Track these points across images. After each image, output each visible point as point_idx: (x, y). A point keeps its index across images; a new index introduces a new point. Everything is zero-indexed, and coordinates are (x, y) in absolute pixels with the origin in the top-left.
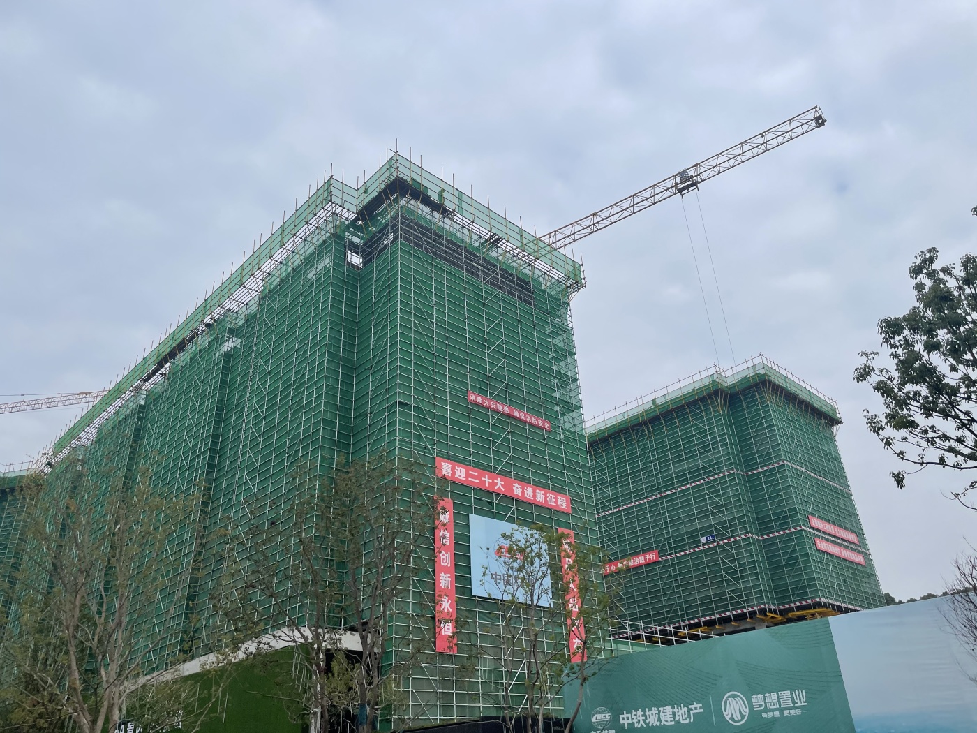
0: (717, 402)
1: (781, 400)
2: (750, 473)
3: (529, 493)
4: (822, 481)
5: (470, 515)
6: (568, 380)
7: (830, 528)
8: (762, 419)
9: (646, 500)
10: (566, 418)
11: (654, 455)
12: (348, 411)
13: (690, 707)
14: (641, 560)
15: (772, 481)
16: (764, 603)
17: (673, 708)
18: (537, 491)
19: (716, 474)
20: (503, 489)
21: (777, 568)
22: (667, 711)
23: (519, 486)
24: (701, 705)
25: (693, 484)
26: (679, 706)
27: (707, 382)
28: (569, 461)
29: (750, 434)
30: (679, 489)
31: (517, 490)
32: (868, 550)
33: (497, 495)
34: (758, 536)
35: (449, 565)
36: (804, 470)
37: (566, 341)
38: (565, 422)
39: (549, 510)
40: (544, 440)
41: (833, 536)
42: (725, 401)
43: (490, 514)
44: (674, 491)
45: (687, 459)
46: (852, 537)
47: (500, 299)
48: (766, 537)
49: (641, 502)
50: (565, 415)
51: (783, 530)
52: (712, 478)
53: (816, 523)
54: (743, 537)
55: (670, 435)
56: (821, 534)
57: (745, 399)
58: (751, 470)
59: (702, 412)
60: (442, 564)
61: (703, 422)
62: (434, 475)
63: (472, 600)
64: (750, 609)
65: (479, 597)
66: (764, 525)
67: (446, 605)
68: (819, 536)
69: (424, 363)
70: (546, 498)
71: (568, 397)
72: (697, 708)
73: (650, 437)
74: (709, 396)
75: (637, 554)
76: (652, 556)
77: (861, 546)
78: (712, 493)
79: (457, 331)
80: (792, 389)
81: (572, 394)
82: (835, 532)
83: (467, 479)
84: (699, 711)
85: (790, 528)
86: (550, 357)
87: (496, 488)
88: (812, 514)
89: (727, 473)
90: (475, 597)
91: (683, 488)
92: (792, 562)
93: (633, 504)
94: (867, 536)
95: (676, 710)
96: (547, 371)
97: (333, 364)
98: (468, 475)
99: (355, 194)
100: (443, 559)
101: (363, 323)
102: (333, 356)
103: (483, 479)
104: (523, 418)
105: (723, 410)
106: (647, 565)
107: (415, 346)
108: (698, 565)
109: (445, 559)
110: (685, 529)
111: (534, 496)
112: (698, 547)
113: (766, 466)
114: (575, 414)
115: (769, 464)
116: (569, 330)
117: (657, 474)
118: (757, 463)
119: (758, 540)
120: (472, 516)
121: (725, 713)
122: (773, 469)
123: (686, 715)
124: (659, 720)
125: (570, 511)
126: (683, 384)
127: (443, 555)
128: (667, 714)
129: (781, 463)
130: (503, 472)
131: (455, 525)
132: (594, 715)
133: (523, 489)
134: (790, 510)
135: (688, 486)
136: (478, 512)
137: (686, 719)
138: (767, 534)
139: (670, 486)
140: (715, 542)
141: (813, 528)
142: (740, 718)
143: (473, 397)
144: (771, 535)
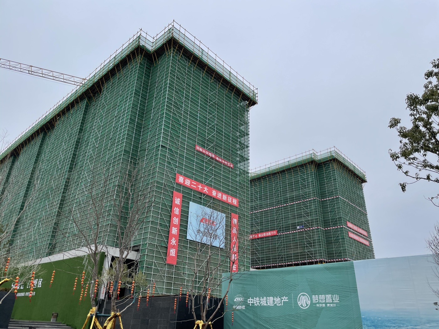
0: (312, 166)
1: (341, 168)
2: (323, 200)
3: (219, 195)
4: (355, 207)
5: (190, 202)
6: (244, 147)
7: (355, 228)
8: (331, 176)
9: (274, 207)
10: (241, 164)
11: (280, 188)
12: (137, 147)
13: (282, 298)
14: (269, 234)
15: (332, 204)
16: (322, 258)
17: (274, 298)
18: (224, 195)
19: (307, 199)
20: (207, 192)
21: (329, 243)
22: (271, 299)
23: (215, 192)
24: (287, 298)
25: (297, 202)
26: (277, 297)
27: (308, 157)
28: (240, 183)
29: (325, 182)
30: (290, 204)
31: (214, 193)
32: (371, 239)
33: (204, 195)
34: (323, 228)
35: (177, 224)
36: (347, 201)
37: (245, 128)
38: (240, 166)
39: (228, 204)
40: (230, 172)
41: (357, 232)
42: (316, 166)
43: (200, 203)
44: (288, 204)
45: (295, 191)
46: (365, 233)
47: (216, 104)
48: (326, 229)
49: (272, 208)
50: (241, 162)
51: (334, 226)
52: (305, 200)
53: (350, 225)
54: (316, 228)
55: (289, 179)
56: (351, 230)
57: (325, 167)
58: (323, 199)
59: (304, 170)
60: (174, 223)
61: (305, 175)
62: (175, 181)
63: (186, 241)
64: (315, 260)
65: (190, 240)
66: (326, 223)
67: (173, 242)
68: (350, 231)
69: (176, 128)
70: (227, 198)
71: (243, 154)
72: (285, 299)
73: (280, 179)
74: (309, 163)
75: (268, 231)
76: (275, 233)
77: (368, 238)
78: (305, 207)
79: (193, 116)
80: (347, 164)
81: (246, 153)
82: (358, 230)
83: (191, 185)
84: (286, 300)
85: (338, 226)
86: (237, 135)
87: (204, 191)
88: (348, 221)
89: (312, 199)
90: (188, 240)
91: (292, 203)
92: (337, 241)
93: (269, 209)
94: (371, 233)
95: (275, 299)
96: (235, 141)
97: (132, 124)
98: (191, 184)
99: (151, 44)
100: (175, 221)
101: (149, 107)
102: (132, 121)
103: (198, 186)
104: (221, 161)
105: (314, 170)
106: (272, 236)
107: (172, 120)
108: (294, 238)
109: (176, 221)
110: (290, 222)
111: (222, 197)
112: (295, 230)
113: (331, 197)
114: (246, 162)
115: (332, 196)
116: (247, 123)
117: (281, 196)
118: (326, 196)
119: (323, 230)
120: (191, 203)
121: (298, 303)
122: (333, 199)
123: (280, 302)
124: (267, 303)
125: (238, 206)
126: (298, 156)
127: (175, 219)
128: (271, 300)
129: (337, 196)
130: (208, 184)
131: (182, 206)
132: (235, 298)
133: (217, 193)
134: (339, 218)
135: (294, 203)
136: (194, 201)
137: (279, 304)
138: (327, 228)
139: (286, 202)
140: (303, 229)
141: (348, 227)
142: (306, 306)
143: (198, 148)
144: (329, 228)
